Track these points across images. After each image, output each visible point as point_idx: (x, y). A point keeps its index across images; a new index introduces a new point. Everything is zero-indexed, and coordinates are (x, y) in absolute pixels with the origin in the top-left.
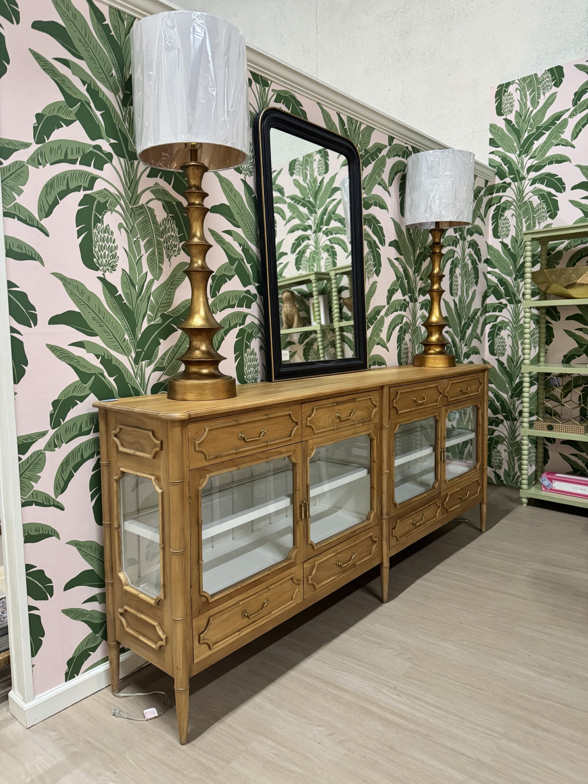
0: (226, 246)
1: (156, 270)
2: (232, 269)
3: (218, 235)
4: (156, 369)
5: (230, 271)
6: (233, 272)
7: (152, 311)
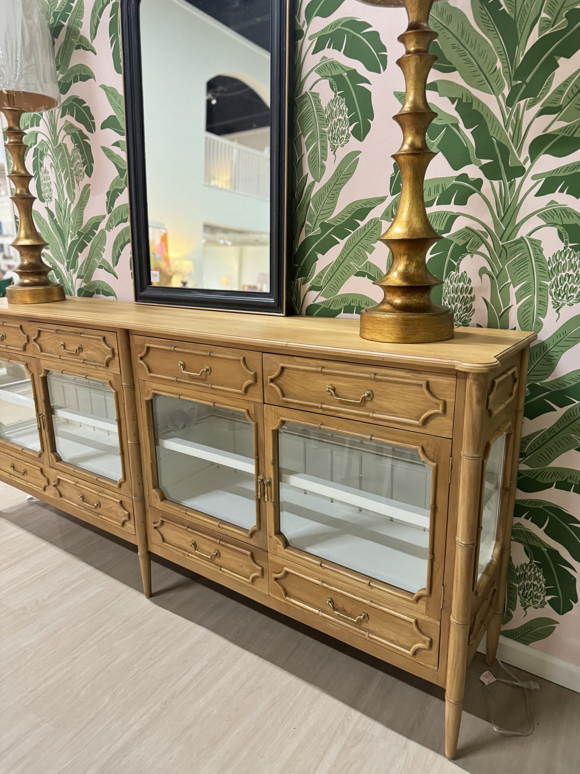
0: (116, 159)
1: (71, 194)
2: (122, 181)
3: (109, 150)
4: (79, 277)
5: (121, 185)
6: (124, 185)
7: (72, 230)
